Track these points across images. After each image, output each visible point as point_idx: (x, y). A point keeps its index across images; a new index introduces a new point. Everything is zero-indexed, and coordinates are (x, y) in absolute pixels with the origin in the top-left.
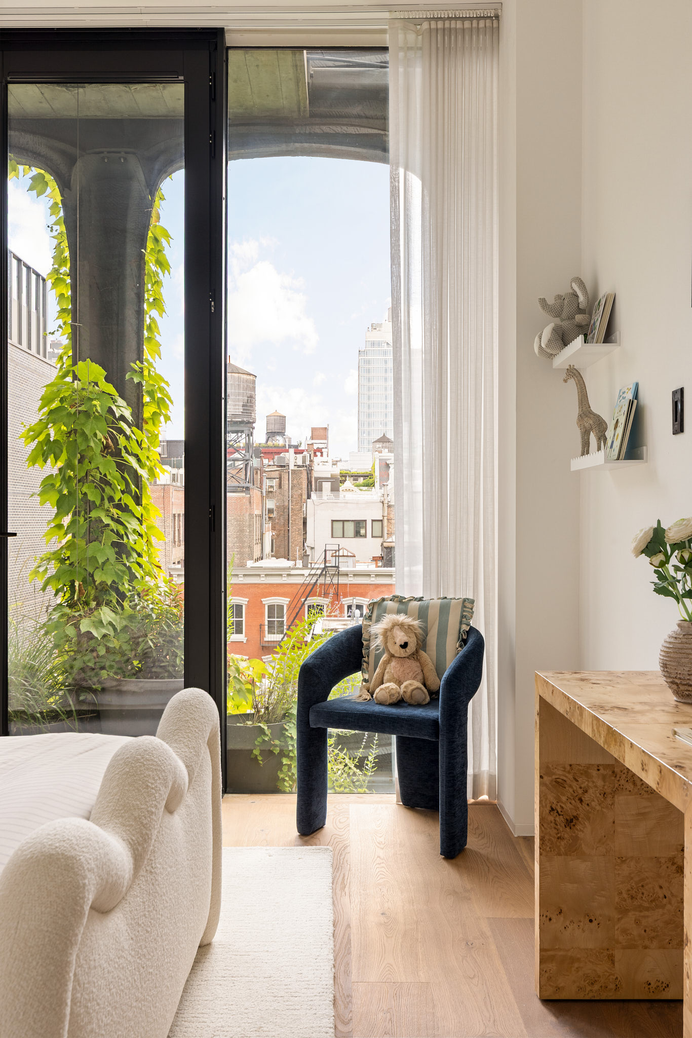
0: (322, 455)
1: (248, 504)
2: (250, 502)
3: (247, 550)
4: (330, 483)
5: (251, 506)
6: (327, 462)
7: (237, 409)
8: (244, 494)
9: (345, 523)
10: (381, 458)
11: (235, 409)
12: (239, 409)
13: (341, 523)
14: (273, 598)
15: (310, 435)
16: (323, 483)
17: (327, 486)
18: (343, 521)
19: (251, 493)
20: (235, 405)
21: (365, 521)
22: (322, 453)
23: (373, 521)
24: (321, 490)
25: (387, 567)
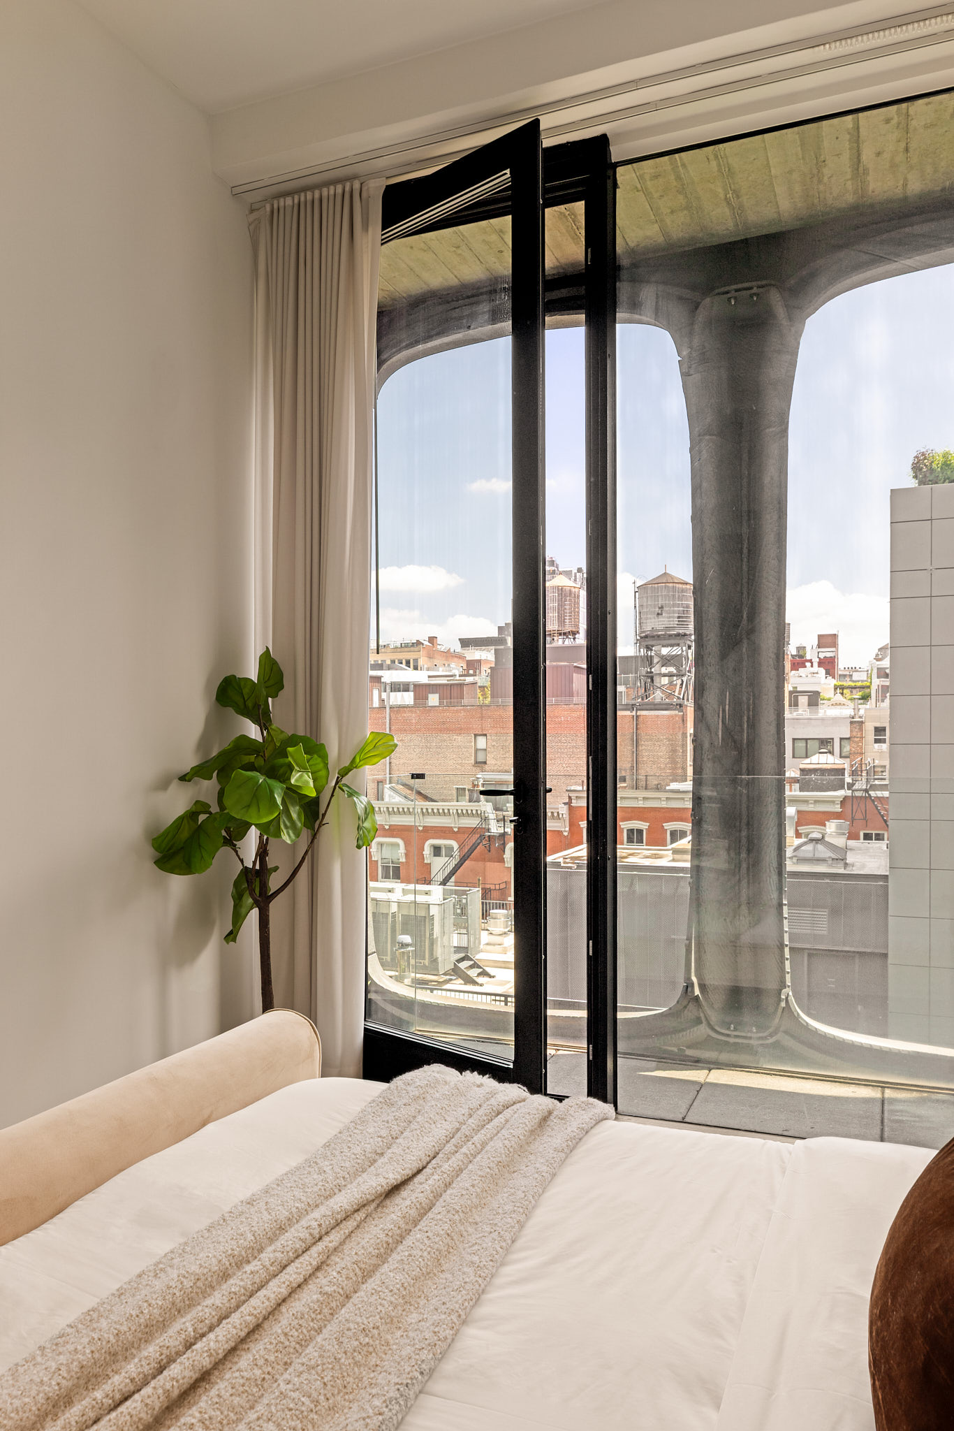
0: (812, 666)
1: (681, 722)
2: (683, 720)
3: (680, 771)
4: (807, 697)
5: (684, 724)
6: (817, 673)
7: (671, 621)
8: (677, 712)
9: (809, 741)
10: (879, 667)
11: (669, 621)
12: (673, 621)
13: (804, 742)
14: (675, 823)
15: (816, 643)
16: (799, 697)
17: (803, 700)
18: (806, 740)
19: (684, 711)
20: (670, 617)
21: (833, 739)
22: (812, 663)
23: (841, 739)
24: (796, 705)
25: (803, 791)
